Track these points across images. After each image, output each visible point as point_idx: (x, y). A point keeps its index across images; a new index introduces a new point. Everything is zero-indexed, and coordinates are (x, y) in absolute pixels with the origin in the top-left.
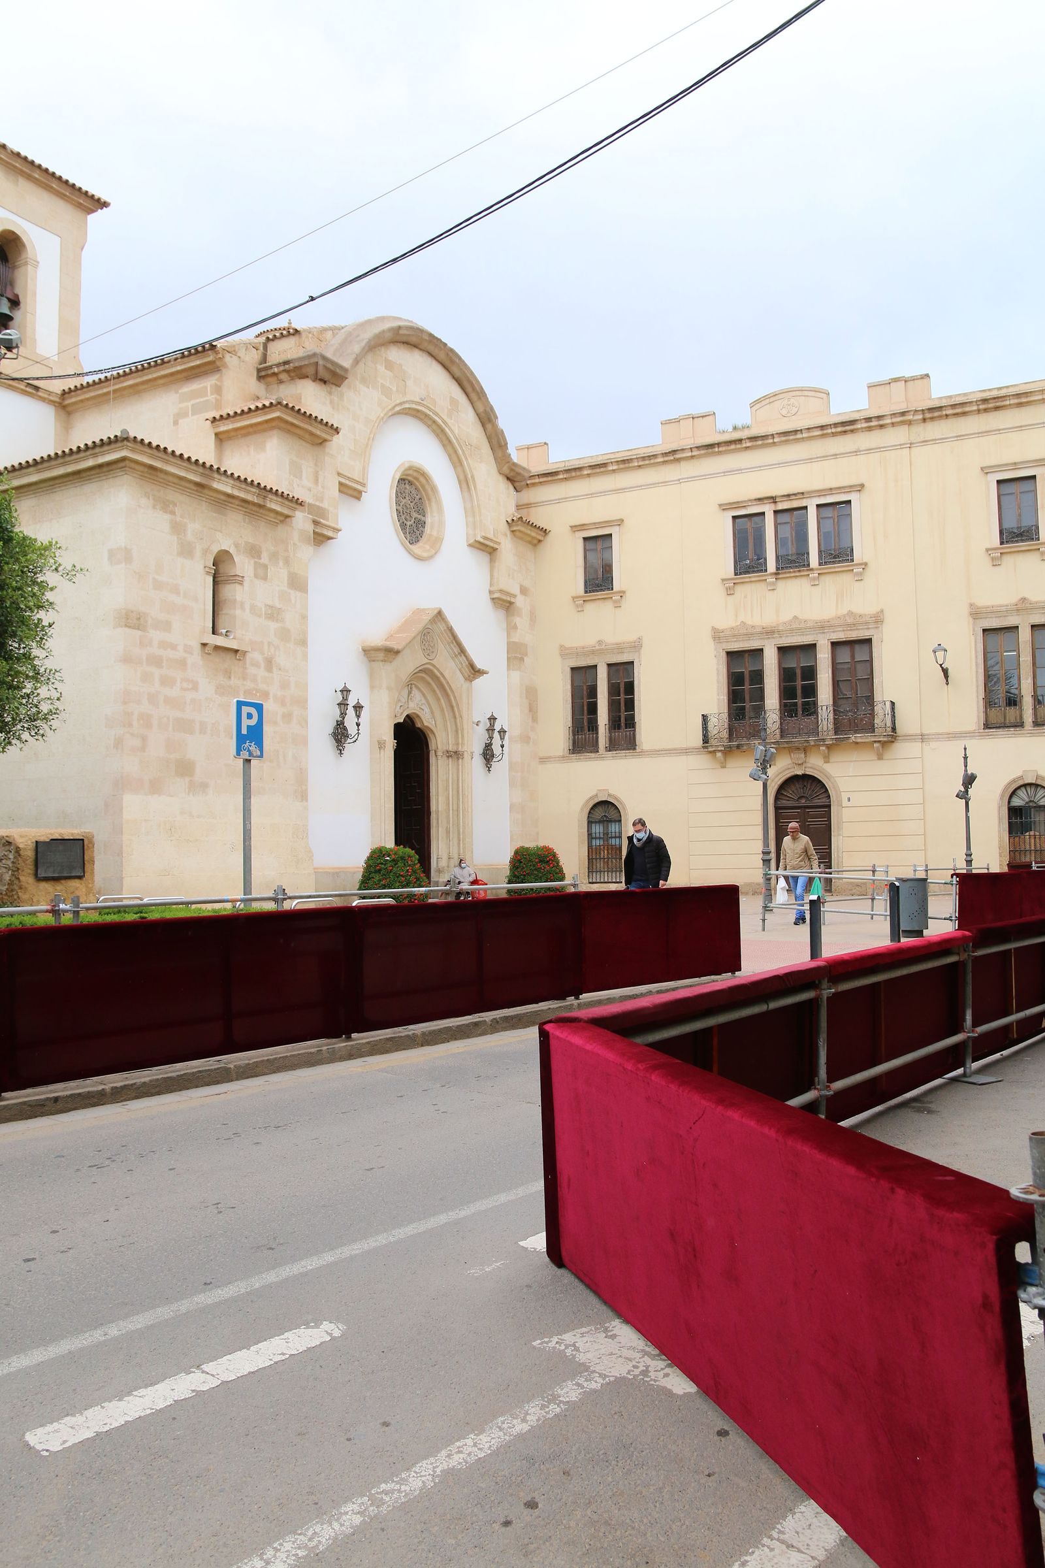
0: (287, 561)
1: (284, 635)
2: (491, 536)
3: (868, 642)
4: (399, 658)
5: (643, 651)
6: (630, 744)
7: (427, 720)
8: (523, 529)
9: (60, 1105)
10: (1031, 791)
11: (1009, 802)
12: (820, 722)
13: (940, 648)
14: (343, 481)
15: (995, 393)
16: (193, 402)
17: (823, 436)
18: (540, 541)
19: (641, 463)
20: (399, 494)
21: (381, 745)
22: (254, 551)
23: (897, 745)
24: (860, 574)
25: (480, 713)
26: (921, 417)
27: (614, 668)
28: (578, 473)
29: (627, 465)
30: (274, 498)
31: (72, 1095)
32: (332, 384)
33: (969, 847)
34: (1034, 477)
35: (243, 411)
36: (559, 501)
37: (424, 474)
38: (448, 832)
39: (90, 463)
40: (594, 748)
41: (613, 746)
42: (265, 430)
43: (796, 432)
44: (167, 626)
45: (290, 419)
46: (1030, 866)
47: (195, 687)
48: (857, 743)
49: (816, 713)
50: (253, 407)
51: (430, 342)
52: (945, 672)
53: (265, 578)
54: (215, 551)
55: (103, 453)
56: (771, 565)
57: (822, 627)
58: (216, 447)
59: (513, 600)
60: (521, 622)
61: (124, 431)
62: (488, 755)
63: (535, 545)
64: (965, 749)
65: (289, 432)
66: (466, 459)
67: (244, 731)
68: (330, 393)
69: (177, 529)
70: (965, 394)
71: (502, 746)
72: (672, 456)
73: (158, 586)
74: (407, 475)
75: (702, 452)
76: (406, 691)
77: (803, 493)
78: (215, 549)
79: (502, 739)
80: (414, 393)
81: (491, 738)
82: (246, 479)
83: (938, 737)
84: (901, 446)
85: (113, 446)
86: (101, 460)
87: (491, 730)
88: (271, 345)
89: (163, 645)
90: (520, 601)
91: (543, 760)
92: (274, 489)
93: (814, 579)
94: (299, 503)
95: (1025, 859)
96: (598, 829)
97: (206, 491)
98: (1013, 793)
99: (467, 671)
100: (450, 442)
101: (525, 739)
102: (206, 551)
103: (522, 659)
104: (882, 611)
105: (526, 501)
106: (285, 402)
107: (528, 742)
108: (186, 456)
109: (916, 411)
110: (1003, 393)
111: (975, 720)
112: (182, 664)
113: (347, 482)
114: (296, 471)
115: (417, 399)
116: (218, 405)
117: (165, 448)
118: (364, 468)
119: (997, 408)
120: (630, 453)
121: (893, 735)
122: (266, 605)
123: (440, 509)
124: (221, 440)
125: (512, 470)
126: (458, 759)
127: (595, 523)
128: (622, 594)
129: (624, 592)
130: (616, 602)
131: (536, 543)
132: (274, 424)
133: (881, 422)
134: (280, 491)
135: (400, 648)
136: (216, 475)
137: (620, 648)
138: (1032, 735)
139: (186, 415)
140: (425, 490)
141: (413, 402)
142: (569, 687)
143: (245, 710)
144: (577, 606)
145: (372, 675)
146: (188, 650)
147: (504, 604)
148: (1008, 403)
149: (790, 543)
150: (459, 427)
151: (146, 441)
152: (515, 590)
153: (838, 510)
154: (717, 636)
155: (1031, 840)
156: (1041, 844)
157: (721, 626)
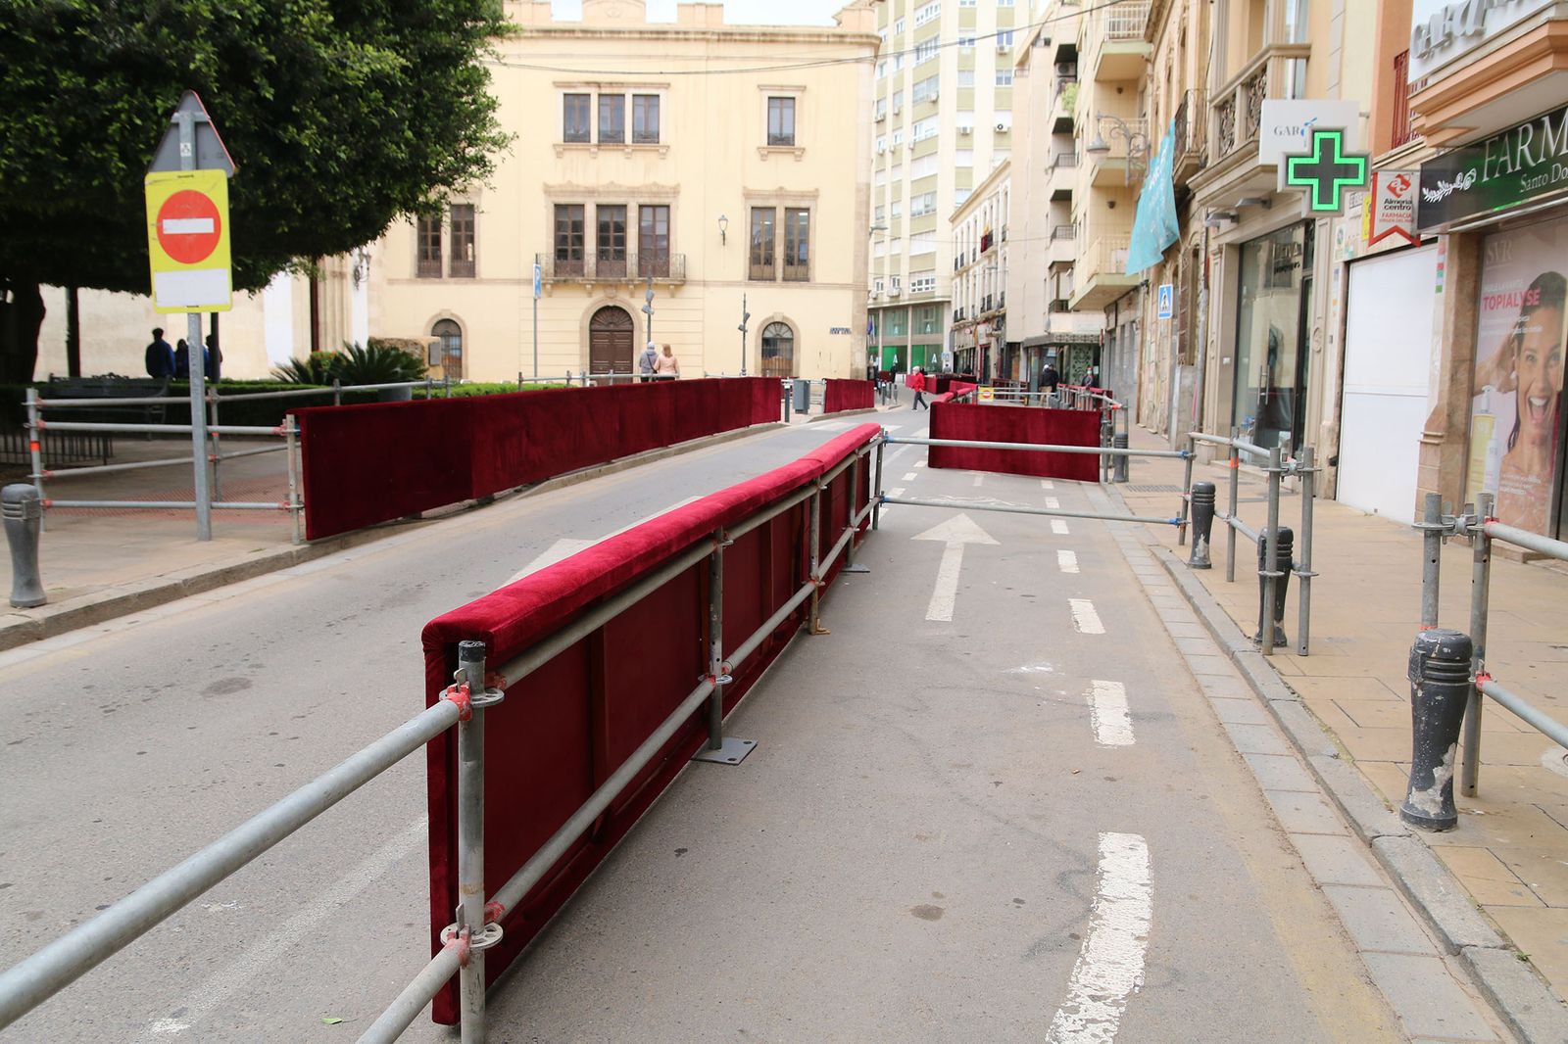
3: (667, 207)
5: (481, 195)
6: (470, 273)
10: (778, 327)
11: (764, 335)
12: (628, 266)
13: (723, 218)
17: (641, 39)
23: (686, 288)
24: (664, 154)
26: (716, 37)
27: (456, 208)
34: (794, 98)
40: (438, 273)
41: (455, 273)
43: (619, 32)
48: (656, 284)
49: (625, 259)
52: (724, 236)
56: (594, 138)
57: (633, 192)
62: (357, 276)
64: (744, 294)
70: (749, 26)
71: (368, 269)
75: (538, 33)
77: (622, 83)
79: (368, 263)
81: (361, 261)
83: (715, 283)
91: (391, 282)
93: (628, 153)
96: (439, 342)
98: (766, 328)
104: (678, 185)
109: (713, 32)
110: (777, 30)
111: (744, 273)
119: (772, 41)
133: (687, 36)
138: (781, 286)
149: (610, 122)
153: (649, 101)
154: (548, 190)
155: (776, 362)
156: (783, 366)
157: (551, 183)
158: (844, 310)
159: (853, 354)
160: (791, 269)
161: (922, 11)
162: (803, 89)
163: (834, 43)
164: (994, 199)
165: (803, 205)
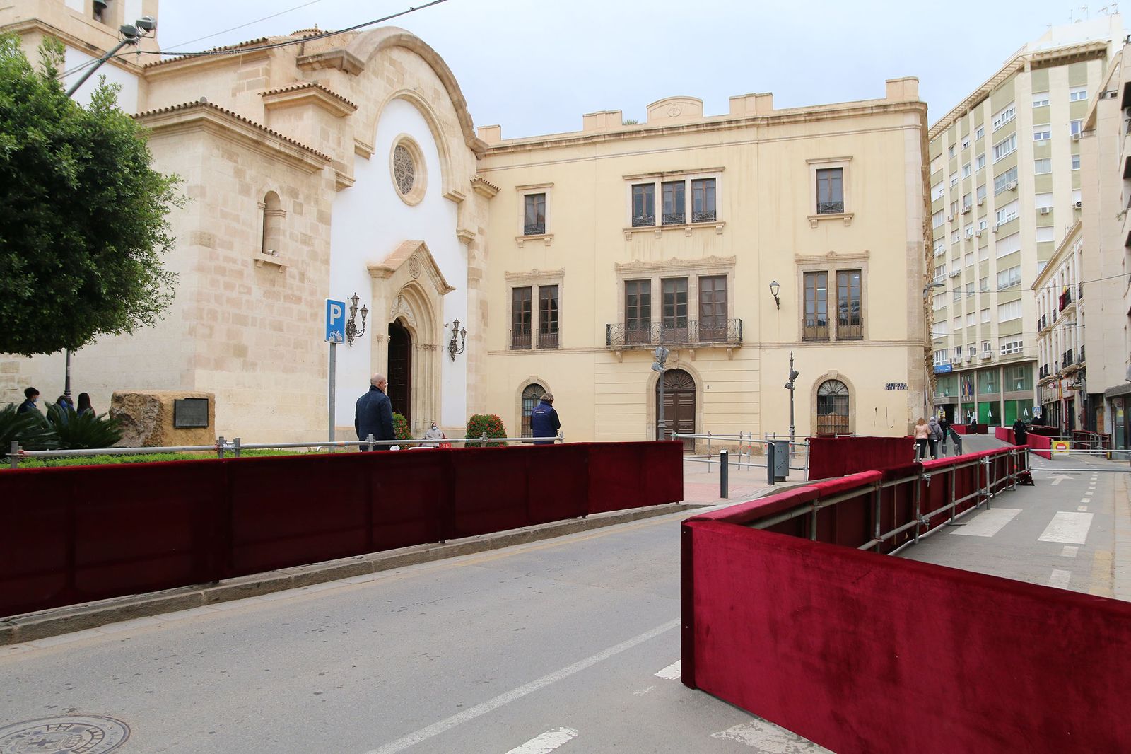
0: (317, 202)
1: (314, 256)
2: (459, 191)
3: (725, 277)
4: (394, 273)
5: (565, 278)
6: (555, 344)
7: (411, 321)
8: (482, 187)
9: (261, 589)
10: (833, 385)
11: (818, 392)
12: (689, 332)
13: (775, 283)
14: (358, 145)
15: (817, 109)
16: (249, 80)
17: (698, 131)
18: (493, 196)
19: (568, 144)
20: (396, 157)
21: (379, 339)
22: (293, 193)
23: (742, 350)
24: (721, 230)
25: (448, 319)
26: (766, 122)
27: (544, 289)
28: (522, 149)
29: (558, 145)
30: (310, 154)
31: (269, 581)
32: (353, 74)
33: (792, 423)
34: (841, 169)
35: (287, 89)
36: (508, 168)
37: (414, 144)
38: (424, 403)
39: (175, 121)
40: (528, 345)
41: (542, 345)
42: (302, 105)
43: (679, 128)
44: (230, 246)
45: (322, 97)
46: (833, 436)
47: (249, 292)
48: (715, 348)
49: (686, 326)
50: (295, 87)
51: (422, 47)
52: (777, 300)
53: (301, 213)
54: (266, 191)
55: (185, 114)
56: (658, 221)
57: (693, 266)
58: (265, 114)
59: (473, 238)
60: (478, 253)
61: (204, 99)
62: (453, 348)
63: (489, 199)
64: (792, 354)
65: (320, 107)
66: (444, 133)
67: (332, 323)
68: (351, 80)
69: (239, 173)
70: (796, 109)
71: (463, 343)
72: (590, 140)
73: (224, 215)
74: (402, 143)
75: (612, 138)
76: (397, 300)
77: (682, 171)
78: (266, 190)
79: (463, 337)
80: (409, 84)
81: (455, 336)
82: (290, 139)
83: (771, 345)
84: (752, 142)
85: (194, 109)
86: (184, 119)
87: (456, 330)
88: (307, 44)
89: (227, 259)
90: (478, 239)
91: (491, 353)
92: (310, 148)
93: (688, 232)
94: (327, 159)
95: (829, 431)
96: (529, 404)
97: (261, 147)
98: (821, 385)
99: (440, 287)
100: (433, 121)
101: (479, 338)
102: (259, 191)
103: (478, 281)
104: (735, 256)
105: (484, 167)
106: (319, 85)
107: (480, 341)
108: (248, 120)
109: (763, 118)
110: (822, 109)
111: (797, 335)
112: (240, 274)
113: (361, 146)
114: (325, 135)
115: (411, 89)
116: (267, 84)
117: (233, 113)
118: (373, 137)
119: (818, 120)
120: (560, 136)
121: (740, 344)
122: (301, 233)
123: (425, 171)
124: (269, 109)
125: (475, 144)
126: (432, 350)
127: (533, 185)
128: (551, 236)
129: (553, 235)
130: (547, 242)
131: (490, 198)
132: (310, 100)
133: (738, 125)
134: (314, 150)
135: (395, 269)
136: (269, 136)
137: (548, 275)
138: (834, 346)
139: (243, 89)
140: (414, 155)
141: (409, 90)
142: (511, 301)
143: (333, 307)
144: (519, 244)
145: (374, 287)
146: (244, 263)
147: (467, 240)
148: (825, 116)
149: (672, 206)
150: (440, 111)
151: (219, 107)
152: (475, 231)
153: (706, 184)
154: (619, 269)
155: (831, 418)
156: (839, 422)
157: (621, 263)
158: (900, 364)
159: (910, 409)
160: (844, 329)
161: (999, 117)
162: (850, 159)
163: (878, 114)
164: (1070, 261)
165: (854, 267)
